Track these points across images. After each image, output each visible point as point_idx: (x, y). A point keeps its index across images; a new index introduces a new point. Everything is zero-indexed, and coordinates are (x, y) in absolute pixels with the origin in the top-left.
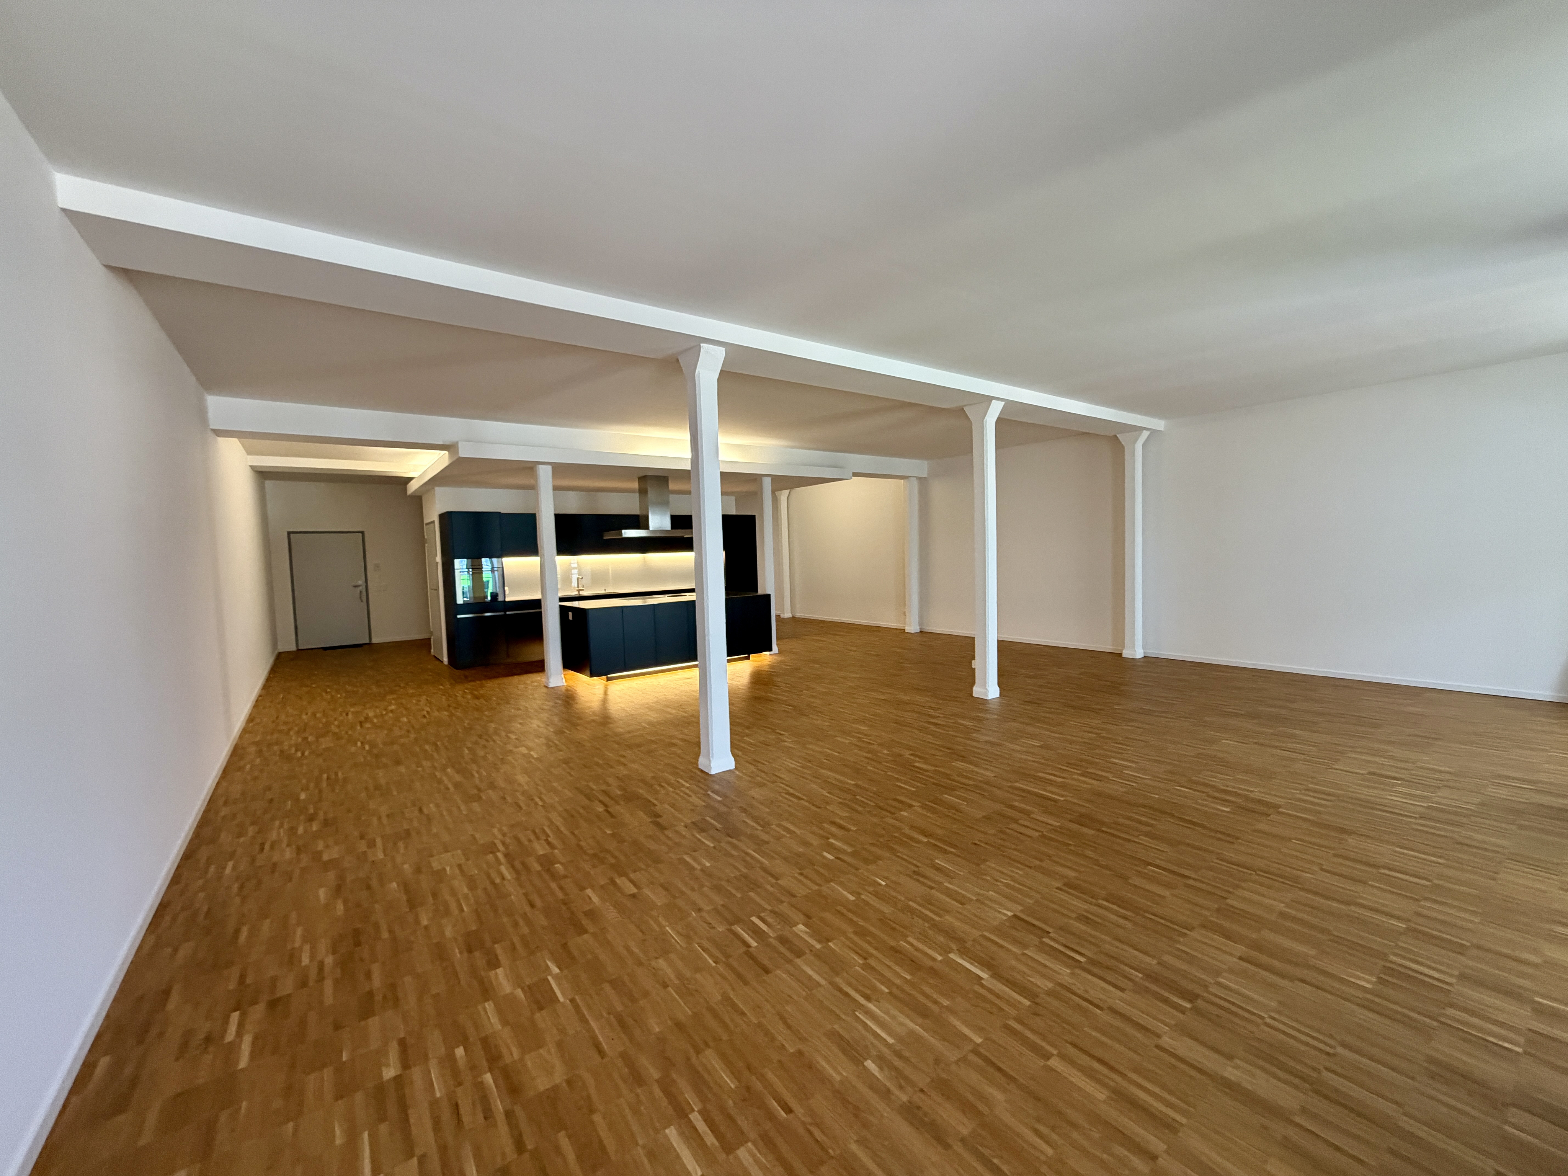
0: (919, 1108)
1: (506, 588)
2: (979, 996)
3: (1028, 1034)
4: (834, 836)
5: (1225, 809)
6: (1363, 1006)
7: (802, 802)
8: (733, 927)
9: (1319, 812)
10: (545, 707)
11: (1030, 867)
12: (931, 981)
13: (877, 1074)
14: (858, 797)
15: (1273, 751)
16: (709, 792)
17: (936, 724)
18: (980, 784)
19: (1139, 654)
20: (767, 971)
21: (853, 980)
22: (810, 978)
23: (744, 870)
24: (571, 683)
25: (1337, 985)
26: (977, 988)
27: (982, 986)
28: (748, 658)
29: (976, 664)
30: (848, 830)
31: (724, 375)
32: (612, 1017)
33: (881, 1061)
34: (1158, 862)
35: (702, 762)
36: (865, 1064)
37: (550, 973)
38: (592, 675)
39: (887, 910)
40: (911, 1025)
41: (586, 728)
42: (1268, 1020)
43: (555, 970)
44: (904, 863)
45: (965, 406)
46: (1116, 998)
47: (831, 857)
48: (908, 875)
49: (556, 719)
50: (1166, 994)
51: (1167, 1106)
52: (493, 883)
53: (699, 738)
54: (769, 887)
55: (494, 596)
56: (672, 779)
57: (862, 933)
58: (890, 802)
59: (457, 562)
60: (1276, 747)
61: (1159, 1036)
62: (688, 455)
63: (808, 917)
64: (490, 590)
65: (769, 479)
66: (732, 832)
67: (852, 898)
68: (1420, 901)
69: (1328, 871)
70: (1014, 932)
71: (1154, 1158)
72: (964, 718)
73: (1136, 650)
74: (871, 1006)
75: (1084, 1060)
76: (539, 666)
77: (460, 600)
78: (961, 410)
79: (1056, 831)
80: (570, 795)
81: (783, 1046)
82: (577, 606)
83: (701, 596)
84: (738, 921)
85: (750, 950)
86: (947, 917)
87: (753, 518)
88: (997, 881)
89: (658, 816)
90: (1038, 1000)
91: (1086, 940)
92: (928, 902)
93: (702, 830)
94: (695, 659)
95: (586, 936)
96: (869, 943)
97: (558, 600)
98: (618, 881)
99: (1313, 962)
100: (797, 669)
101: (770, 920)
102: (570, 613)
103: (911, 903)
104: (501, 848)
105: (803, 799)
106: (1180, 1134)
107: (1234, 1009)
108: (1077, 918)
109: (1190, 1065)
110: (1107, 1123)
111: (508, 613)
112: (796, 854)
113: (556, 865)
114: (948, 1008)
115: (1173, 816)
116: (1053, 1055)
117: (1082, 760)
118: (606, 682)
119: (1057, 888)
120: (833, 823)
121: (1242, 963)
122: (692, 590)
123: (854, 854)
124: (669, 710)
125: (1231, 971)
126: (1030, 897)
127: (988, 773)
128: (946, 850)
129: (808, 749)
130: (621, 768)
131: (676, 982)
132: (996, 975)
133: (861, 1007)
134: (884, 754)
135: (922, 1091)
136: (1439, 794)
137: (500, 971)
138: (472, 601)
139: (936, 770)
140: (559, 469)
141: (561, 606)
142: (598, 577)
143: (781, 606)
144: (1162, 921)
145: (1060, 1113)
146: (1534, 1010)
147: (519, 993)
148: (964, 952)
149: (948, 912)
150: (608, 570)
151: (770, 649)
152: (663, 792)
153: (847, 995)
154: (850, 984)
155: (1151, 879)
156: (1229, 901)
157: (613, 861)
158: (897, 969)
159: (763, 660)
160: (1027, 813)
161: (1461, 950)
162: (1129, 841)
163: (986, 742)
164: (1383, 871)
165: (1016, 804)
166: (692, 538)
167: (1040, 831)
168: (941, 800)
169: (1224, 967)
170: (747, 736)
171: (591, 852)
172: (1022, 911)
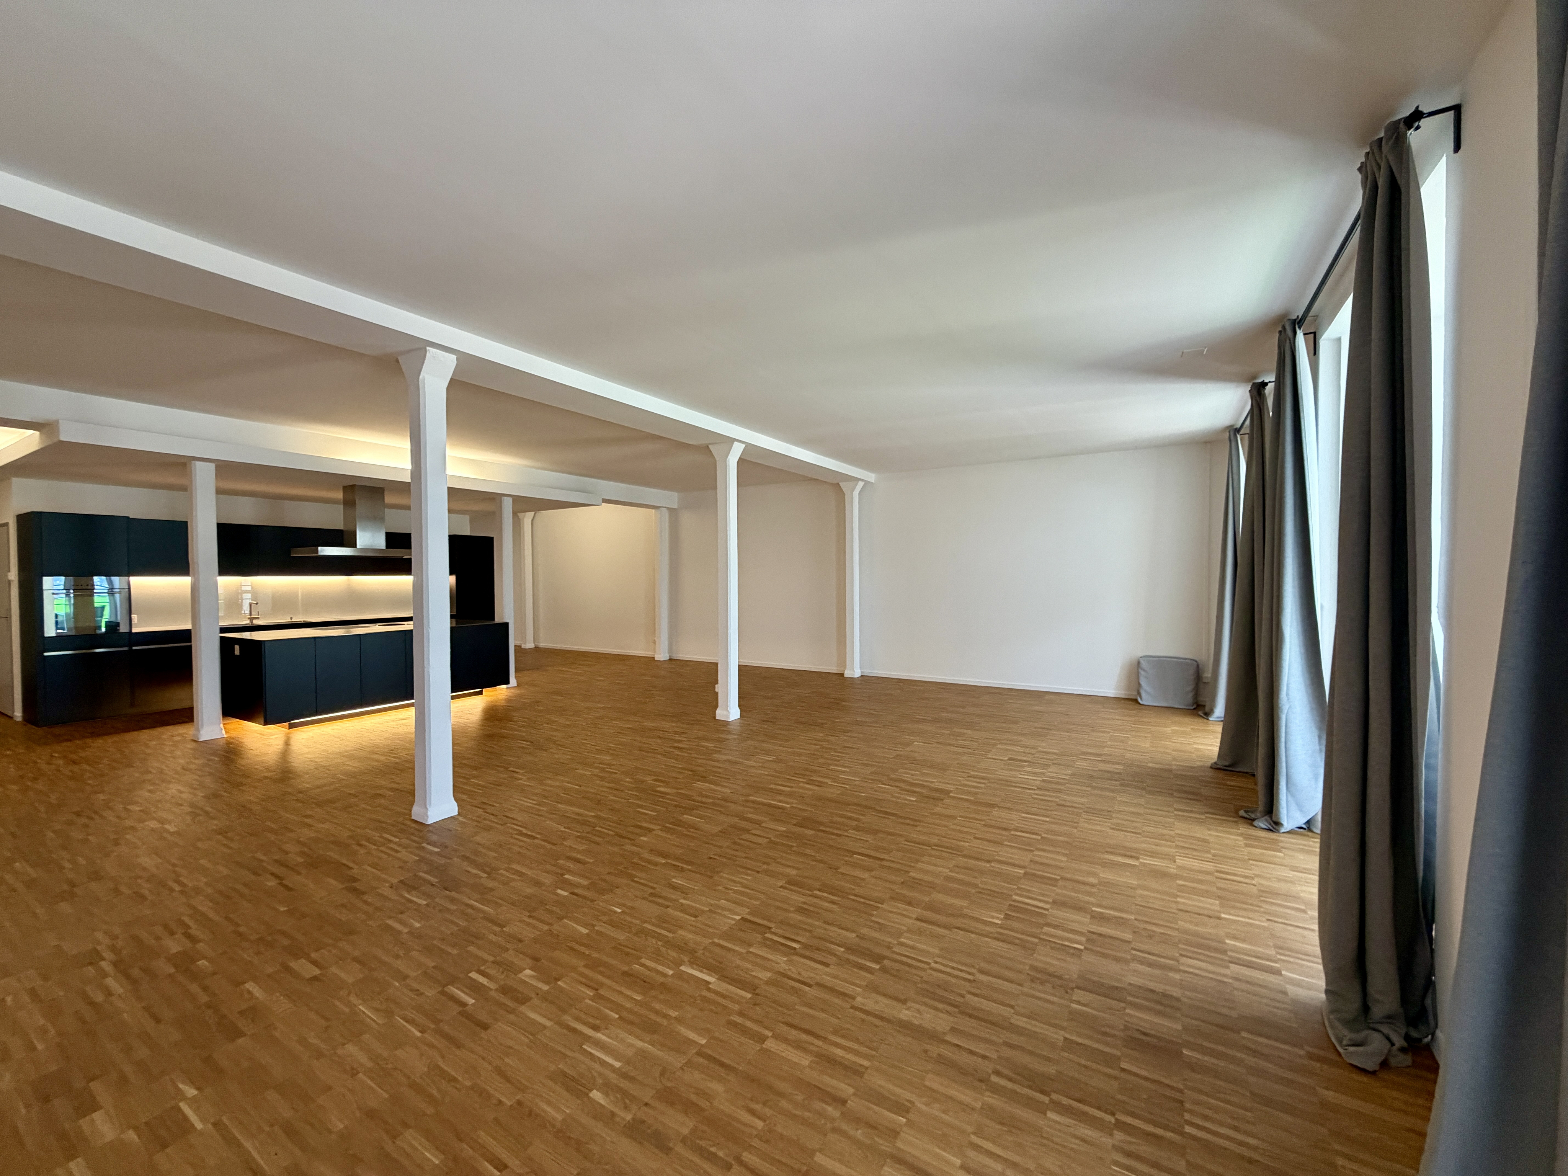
0: (643, 1122)
1: (134, 617)
2: (705, 999)
3: (749, 1024)
4: (570, 872)
5: (912, 799)
6: (995, 938)
7: (535, 841)
8: (446, 989)
9: (977, 793)
10: (192, 766)
11: (758, 872)
12: (661, 997)
13: (602, 1102)
14: (597, 828)
15: (948, 748)
16: (424, 845)
17: (679, 748)
18: (718, 802)
19: (857, 674)
20: (485, 1027)
21: (583, 1016)
22: (534, 1023)
23: (463, 923)
24: (234, 734)
25: (980, 926)
26: (705, 993)
27: (709, 990)
28: (480, 693)
29: (719, 688)
30: (585, 863)
31: (454, 384)
32: (276, 1128)
33: (607, 1088)
34: (861, 851)
35: (416, 812)
36: (591, 1095)
37: (184, 1098)
38: (266, 723)
39: (621, 936)
40: (640, 1044)
41: (255, 787)
42: (933, 965)
43: (191, 1092)
44: (642, 887)
45: (710, 444)
46: (823, 974)
47: (566, 894)
48: (644, 898)
49: (208, 780)
50: (861, 961)
51: (856, 1055)
52: (92, 1004)
53: (414, 785)
54: (492, 937)
55: (113, 626)
56: (376, 835)
57: (594, 965)
58: (631, 829)
59: (48, 582)
60: (950, 745)
61: (854, 998)
62: (409, 466)
63: (537, 960)
64: (106, 616)
65: (510, 500)
66: (450, 884)
67: (585, 931)
68: (1033, 851)
69: (979, 839)
70: (741, 934)
71: (844, 1102)
72: (706, 739)
73: (854, 671)
74: (599, 1035)
75: (794, 1034)
76: (186, 715)
77: (50, 631)
78: (706, 448)
79: (782, 835)
80: (225, 871)
81: (500, 1102)
82: (249, 638)
83: (421, 625)
84: (453, 980)
85: (467, 1008)
86: (680, 932)
87: (491, 540)
88: (727, 889)
89: (355, 880)
90: (757, 991)
91: (801, 928)
92: (663, 921)
93: (412, 888)
94: (412, 698)
95: (240, 1041)
96: (601, 973)
97: (218, 631)
98: (294, 965)
99: (966, 911)
100: (538, 702)
101: (492, 972)
102: (237, 648)
103: (645, 925)
104: (108, 955)
105: (537, 838)
106: (866, 1076)
107: (909, 961)
108: (796, 910)
109: (876, 1016)
110: (809, 1085)
111: (134, 648)
112: (526, 897)
113: (200, 963)
114: (678, 1019)
115: (874, 809)
116: (768, 1037)
117: (806, 770)
118: (288, 731)
119: (781, 887)
120: (569, 858)
121: (918, 923)
122: (409, 619)
123: (592, 886)
124: (375, 756)
125: (909, 931)
126: (758, 899)
127: (725, 790)
128: (682, 868)
129: (545, 785)
130: (306, 831)
131: (370, 1064)
132: (724, 977)
133: (588, 1039)
134: (627, 782)
135: (646, 1104)
136: (1050, 770)
137: (97, 1116)
138: (73, 633)
139: (678, 793)
140: (224, 469)
141: (221, 637)
142: (281, 601)
143: (522, 634)
144: (862, 900)
145: (770, 1088)
146: (1093, 917)
147: (131, 1135)
148: (693, 963)
149: (681, 927)
150: (298, 595)
151: (507, 682)
152: (362, 851)
153: (574, 1030)
154: (578, 1019)
155: (854, 865)
156: (911, 874)
157: (286, 942)
158: (629, 993)
159: (499, 694)
160: (759, 823)
161: (1053, 882)
162: (840, 835)
163: (725, 761)
164: (1012, 832)
165: (749, 816)
166: (411, 559)
167: (767, 838)
168: (681, 821)
169: (905, 928)
170: (475, 777)
171: (254, 937)
172: (749, 914)
